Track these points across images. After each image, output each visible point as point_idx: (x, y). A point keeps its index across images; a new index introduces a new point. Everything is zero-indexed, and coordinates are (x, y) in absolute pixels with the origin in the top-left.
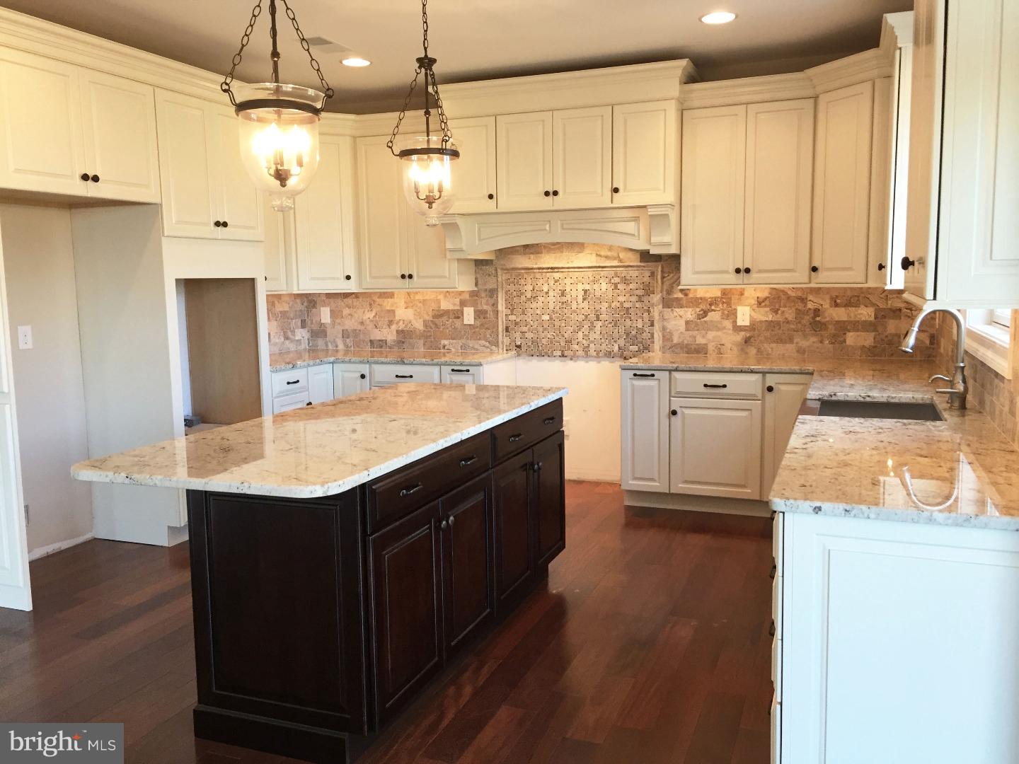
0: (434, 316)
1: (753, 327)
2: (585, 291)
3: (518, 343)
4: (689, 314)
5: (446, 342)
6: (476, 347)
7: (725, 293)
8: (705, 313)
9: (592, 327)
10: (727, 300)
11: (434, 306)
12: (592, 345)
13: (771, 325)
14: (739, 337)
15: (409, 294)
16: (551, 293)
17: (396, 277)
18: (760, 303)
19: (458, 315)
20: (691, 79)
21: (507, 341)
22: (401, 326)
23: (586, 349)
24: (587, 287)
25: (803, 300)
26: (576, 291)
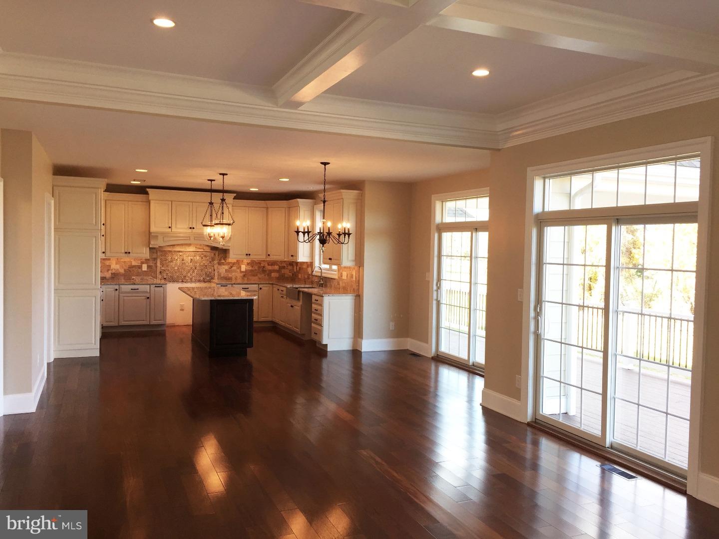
0: (129, 268)
1: (246, 271)
2: (191, 259)
3: (165, 277)
4: (226, 267)
5: (133, 277)
6: (147, 279)
7: (237, 261)
8: (232, 267)
9: (193, 272)
10: (238, 263)
11: (129, 264)
12: (193, 278)
13: (251, 271)
14: (242, 275)
15: (118, 259)
16: (178, 260)
17: (122, 253)
18: (248, 264)
19: (140, 267)
20: (235, 198)
21: (160, 276)
22: (114, 271)
23: (191, 279)
24: (192, 258)
25: (260, 263)
26: (188, 259)
